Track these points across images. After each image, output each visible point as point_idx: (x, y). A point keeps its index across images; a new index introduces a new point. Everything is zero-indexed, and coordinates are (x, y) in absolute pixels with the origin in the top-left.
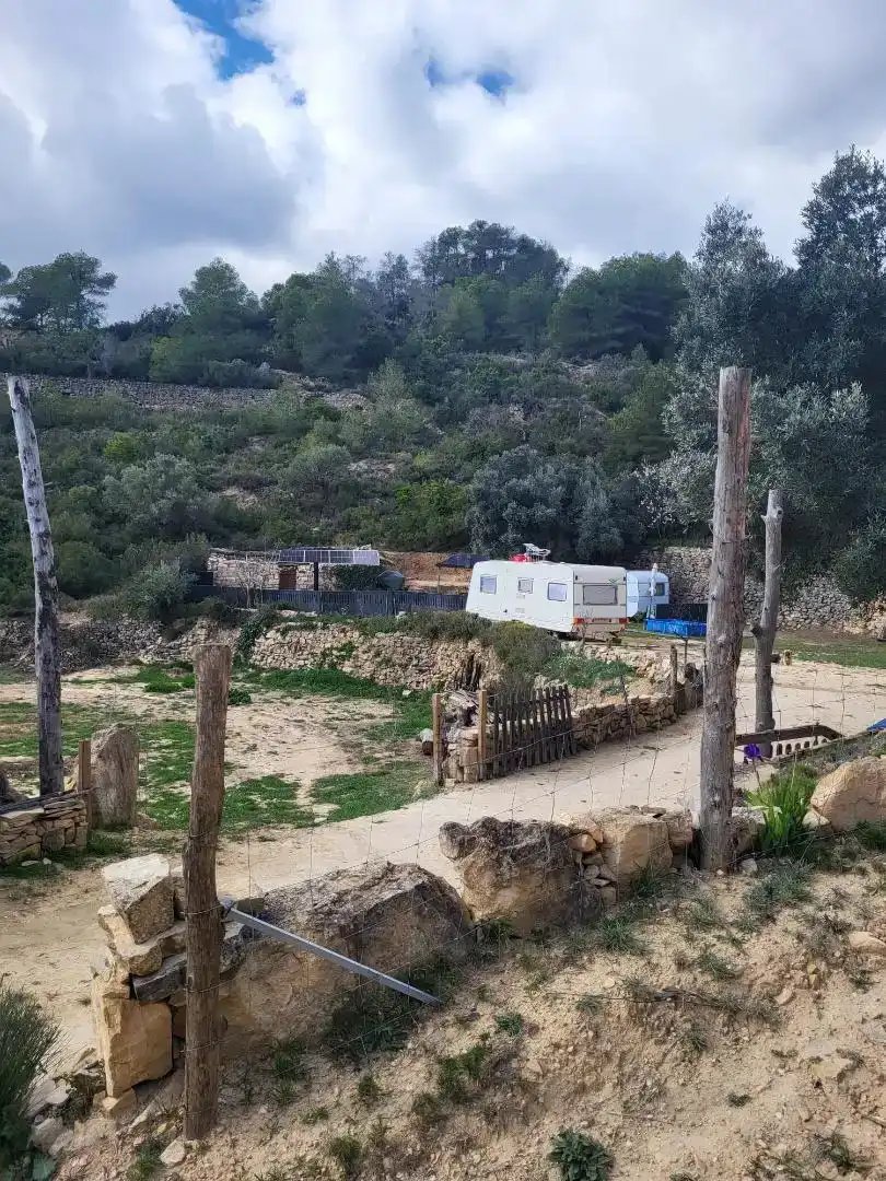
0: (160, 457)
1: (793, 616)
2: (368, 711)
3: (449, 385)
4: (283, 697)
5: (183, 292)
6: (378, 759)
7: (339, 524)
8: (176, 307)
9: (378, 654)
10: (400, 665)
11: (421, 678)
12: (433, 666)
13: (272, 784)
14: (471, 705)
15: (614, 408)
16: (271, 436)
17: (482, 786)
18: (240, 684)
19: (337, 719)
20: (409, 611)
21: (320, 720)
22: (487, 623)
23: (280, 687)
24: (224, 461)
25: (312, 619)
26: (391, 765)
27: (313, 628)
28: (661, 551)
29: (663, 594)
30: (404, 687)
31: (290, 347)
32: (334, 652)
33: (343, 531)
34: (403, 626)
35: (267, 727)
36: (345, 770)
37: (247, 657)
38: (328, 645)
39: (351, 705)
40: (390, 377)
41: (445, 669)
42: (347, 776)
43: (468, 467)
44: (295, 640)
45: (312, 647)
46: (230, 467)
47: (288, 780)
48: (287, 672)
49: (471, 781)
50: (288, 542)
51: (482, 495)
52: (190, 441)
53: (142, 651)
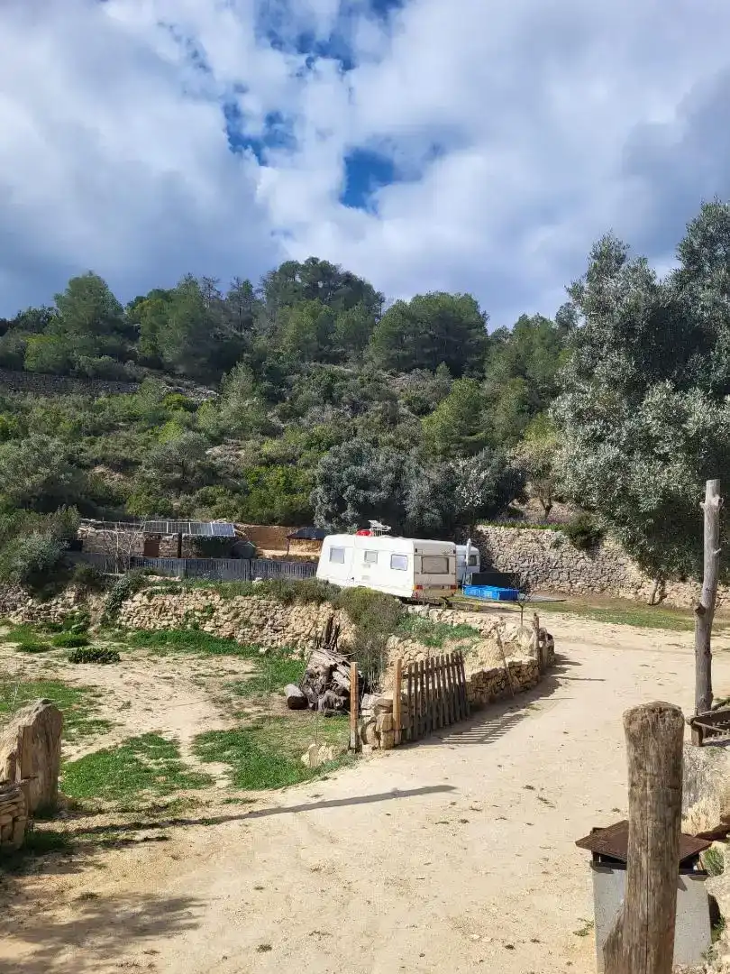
0: (35, 437)
1: (579, 583)
2: (229, 667)
3: (289, 387)
4: (149, 655)
5: (57, 298)
6: (248, 714)
7: (198, 500)
8: (50, 309)
9: (237, 615)
10: (257, 625)
11: (275, 637)
12: (287, 626)
13: (152, 742)
14: (333, 663)
15: (425, 411)
16: (135, 423)
17: (398, 752)
18: (107, 643)
19: (203, 675)
20: (265, 578)
21: (188, 676)
22: (336, 589)
23: (145, 645)
24: (92, 443)
25: (176, 583)
26: (263, 719)
27: (178, 592)
28: (472, 529)
29: (475, 564)
30: (260, 645)
31: (153, 348)
32: (197, 614)
33: (201, 506)
34: (258, 590)
35: (138, 684)
36: (218, 726)
37: (114, 617)
38: (191, 607)
39: (214, 662)
40: (240, 378)
41: (299, 629)
42: (223, 731)
43: (308, 454)
44: (160, 602)
45: (176, 609)
46: (98, 447)
47: (167, 737)
48: (151, 632)
49: (387, 748)
50: (152, 514)
51: (326, 480)
52: (62, 424)
53: (13, 613)
